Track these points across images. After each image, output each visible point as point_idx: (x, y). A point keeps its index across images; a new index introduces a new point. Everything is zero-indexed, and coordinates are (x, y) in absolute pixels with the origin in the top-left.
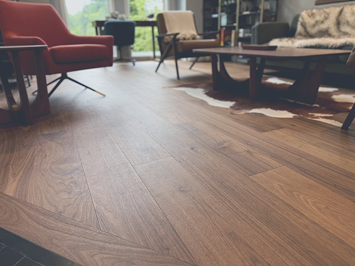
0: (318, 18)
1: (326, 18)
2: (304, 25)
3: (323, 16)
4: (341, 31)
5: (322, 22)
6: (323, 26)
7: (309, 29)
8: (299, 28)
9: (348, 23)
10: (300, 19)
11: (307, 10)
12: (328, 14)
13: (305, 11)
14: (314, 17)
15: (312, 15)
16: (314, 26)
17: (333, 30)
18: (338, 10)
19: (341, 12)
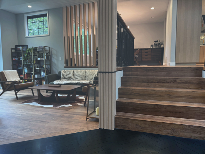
0: (67, 73)
1: (70, 73)
2: (63, 75)
3: (68, 72)
4: (75, 77)
5: (69, 74)
6: (70, 76)
7: (65, 76)
8: (62, 76)
9: (76, 75)
10: (61, 73)
11: (63, 70)
12: (70, 72)
13: (62, 70)
14: (66, 73)
15: (65, 72)
16: (66, 75)
17: (72, 77)
18: (73, 71)
19: (74, 71)
